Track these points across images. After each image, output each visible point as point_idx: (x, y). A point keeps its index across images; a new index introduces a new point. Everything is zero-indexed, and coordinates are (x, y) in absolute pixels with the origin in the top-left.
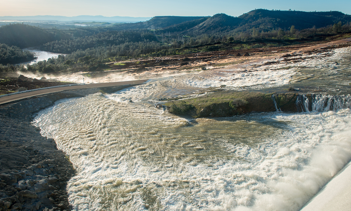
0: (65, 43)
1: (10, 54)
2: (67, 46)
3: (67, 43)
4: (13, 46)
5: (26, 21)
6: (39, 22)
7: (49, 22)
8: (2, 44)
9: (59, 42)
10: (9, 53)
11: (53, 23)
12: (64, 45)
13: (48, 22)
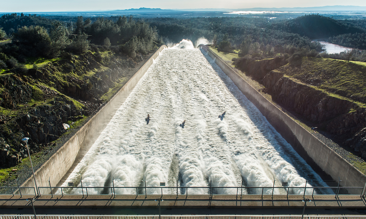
0: (361, 37)
1: (302, 44)
2: (362, 41)
3: (363, 37)
4: (304, 36)
5: (313, 12)
6: (326, 13)
7: (338, 13)
8: (295, 34)
9: (353, 35)
10: (302, 42)
11: (342, 14)
12: (359, 39)
13: (336, 13)
